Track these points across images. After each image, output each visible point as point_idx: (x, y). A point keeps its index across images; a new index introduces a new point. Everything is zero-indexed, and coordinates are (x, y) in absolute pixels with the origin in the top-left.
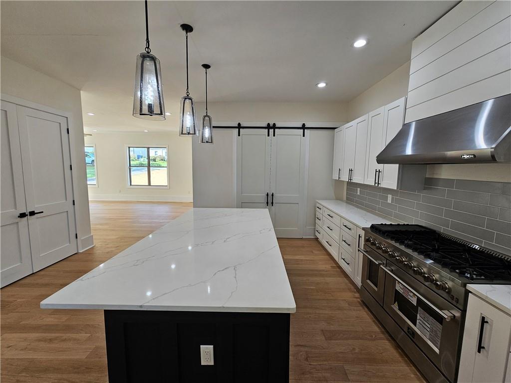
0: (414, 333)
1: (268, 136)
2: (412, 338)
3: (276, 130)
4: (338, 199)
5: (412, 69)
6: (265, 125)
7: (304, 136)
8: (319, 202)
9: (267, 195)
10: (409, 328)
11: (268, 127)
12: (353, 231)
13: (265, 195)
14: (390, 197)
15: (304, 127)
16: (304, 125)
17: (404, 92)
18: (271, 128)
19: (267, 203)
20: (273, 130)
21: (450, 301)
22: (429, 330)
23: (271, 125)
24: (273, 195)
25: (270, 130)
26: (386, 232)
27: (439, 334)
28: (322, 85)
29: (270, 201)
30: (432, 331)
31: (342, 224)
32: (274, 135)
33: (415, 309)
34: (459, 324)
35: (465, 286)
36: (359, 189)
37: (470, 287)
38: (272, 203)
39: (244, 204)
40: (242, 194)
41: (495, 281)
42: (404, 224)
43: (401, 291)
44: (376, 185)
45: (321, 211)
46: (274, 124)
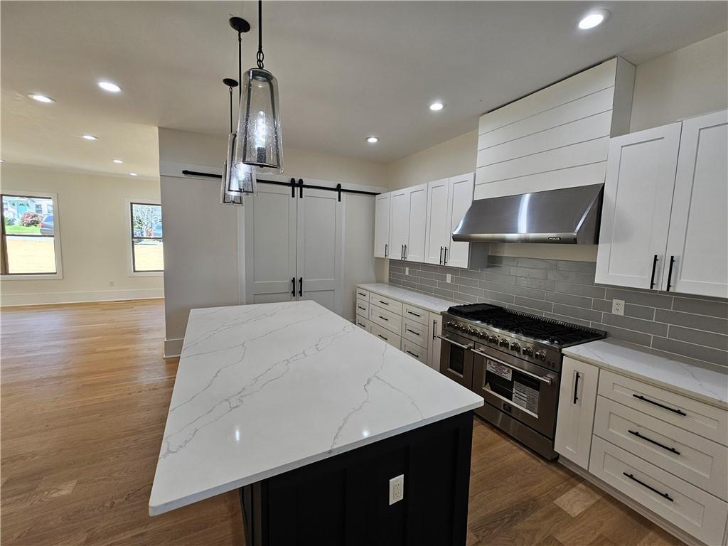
0: (510, 408)
1: (293, 196)
2: (508, 413)
3: (304, 189)
4: (379, 281)
5: (481, 145)
6: (287, 180)
7: (340, 200)
8: (361, 286)
9: (293, 281)
10: (506, 404)
11: (293, 184)
12: (422, 318)
13: (289, 281)
14: (449, 276)
15: (338, 189)
16: (339, 185)
17: (472, 167)
18: (297, 186)
19: (293, 292)
20: (299, 188)
21: (547, 367)
22: (525, 399)
23: (297, 182)
24: (301, 281)
25: (296, 188)
26: (469, 313)
27: (537, 400)
28: (373, 140)
29: (297, 289)
30: (529, 399)
31: (404, 310)
32: (301, 197)
33: (510, 385)
34: (556, 385)
35: (560, 350)
36: (407, 269)
37: (565, 350)
38: (301, 292)
39: (258, 296)
40: (254, 280)
41: (583, 341)
42: (470, 305)
43: (493, 371)
44: (443, 264)
45: (366, 298)
46: (301, 181)
